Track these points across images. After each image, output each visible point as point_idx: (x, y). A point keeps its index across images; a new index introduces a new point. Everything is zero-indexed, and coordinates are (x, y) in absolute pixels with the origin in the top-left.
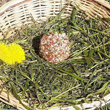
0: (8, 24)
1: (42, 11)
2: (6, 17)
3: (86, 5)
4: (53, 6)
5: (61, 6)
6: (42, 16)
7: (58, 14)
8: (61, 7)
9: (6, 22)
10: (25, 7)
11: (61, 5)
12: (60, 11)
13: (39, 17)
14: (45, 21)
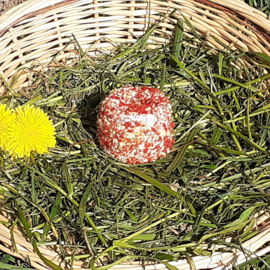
0: (17, 58)
1: (100, 28)
2: (11, 42)
3: (208, 18)
4: (128, 17)
5: (149, 18)
6: (101, 42)
7: (140, 38)
8: (147, 19)
9: (12, 52)
10: (59, 19)
11: (147, 16)
12: (146, 29)
13: (93, 43)
14: (109, 52)
